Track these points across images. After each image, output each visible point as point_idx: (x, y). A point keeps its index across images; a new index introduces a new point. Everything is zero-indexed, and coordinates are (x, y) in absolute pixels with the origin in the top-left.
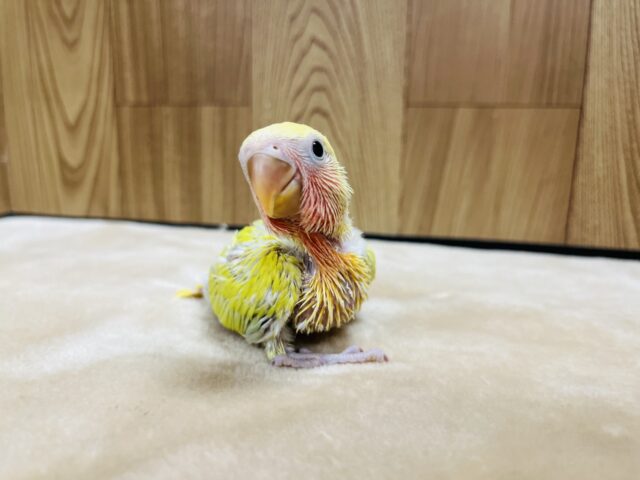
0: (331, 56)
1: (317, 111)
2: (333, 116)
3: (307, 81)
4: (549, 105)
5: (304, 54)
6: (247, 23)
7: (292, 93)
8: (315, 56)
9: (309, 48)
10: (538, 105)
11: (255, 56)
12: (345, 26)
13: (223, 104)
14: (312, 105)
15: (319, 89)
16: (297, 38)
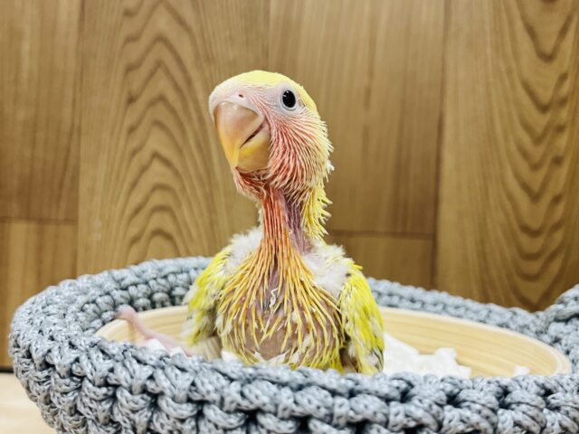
0: (176, 173)
1: (158, 232)
2: (178, 240)
3: (147, 199)
4: (404, 234)
5: (144, 169)
6: (75, 131)
7: (128, 212)
8: (157, 173)
9: (150, 163)
10: (393, 234)
11: (83, 166)
12: (192, 142)
13: (42, 221)
14: (152, 226)
15: (162, 208)
16: (134, 153)
